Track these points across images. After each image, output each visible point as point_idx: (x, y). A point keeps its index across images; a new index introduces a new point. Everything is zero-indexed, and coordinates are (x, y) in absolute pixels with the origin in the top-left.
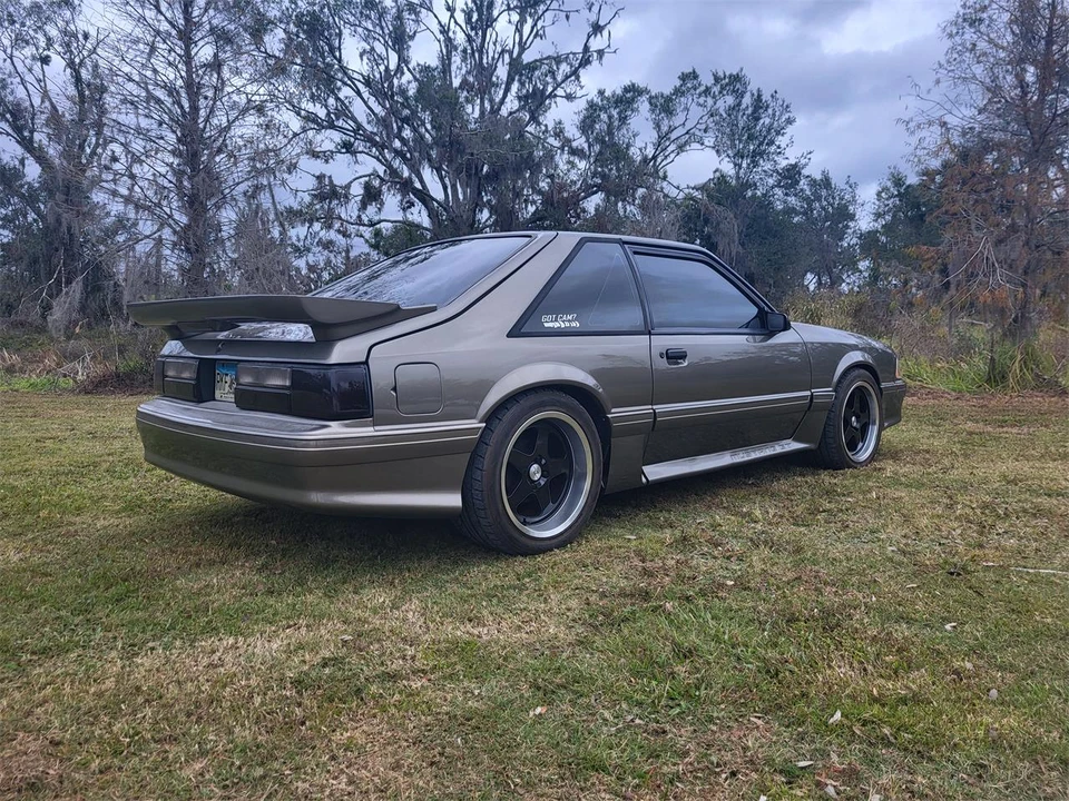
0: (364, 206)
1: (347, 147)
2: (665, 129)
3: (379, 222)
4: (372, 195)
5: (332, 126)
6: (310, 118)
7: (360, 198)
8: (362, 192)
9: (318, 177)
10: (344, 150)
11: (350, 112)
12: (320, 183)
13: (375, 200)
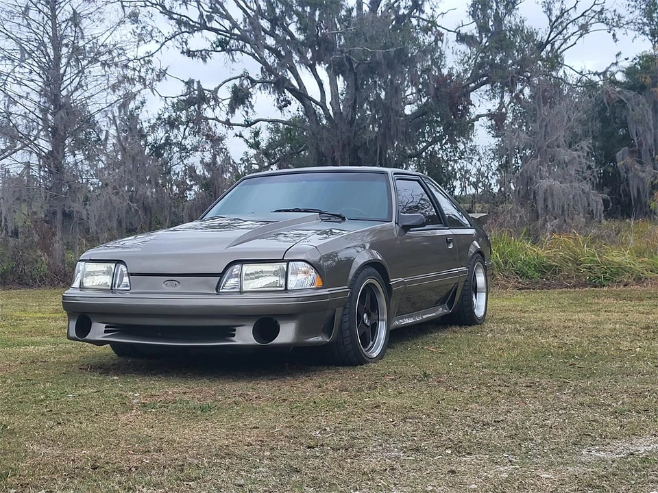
0: (232, 109)
1: (223, 45)
2: (556, 12)
3: (256, 122)
4: (240, 97)
5: (203, 27)
6: (182, 22)
7: (228, 102)
8: (229, 95)
9: (186, 83)
10: (219, 49)
11: (224, 10)
12: (188, 88)
13: (243, 103)
